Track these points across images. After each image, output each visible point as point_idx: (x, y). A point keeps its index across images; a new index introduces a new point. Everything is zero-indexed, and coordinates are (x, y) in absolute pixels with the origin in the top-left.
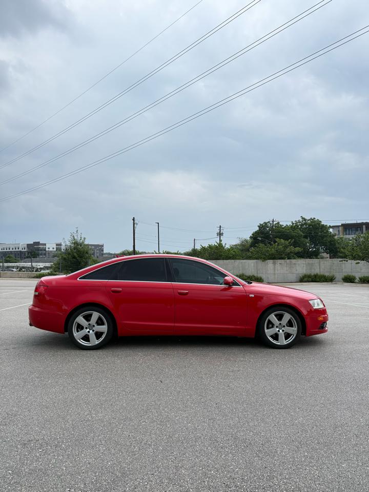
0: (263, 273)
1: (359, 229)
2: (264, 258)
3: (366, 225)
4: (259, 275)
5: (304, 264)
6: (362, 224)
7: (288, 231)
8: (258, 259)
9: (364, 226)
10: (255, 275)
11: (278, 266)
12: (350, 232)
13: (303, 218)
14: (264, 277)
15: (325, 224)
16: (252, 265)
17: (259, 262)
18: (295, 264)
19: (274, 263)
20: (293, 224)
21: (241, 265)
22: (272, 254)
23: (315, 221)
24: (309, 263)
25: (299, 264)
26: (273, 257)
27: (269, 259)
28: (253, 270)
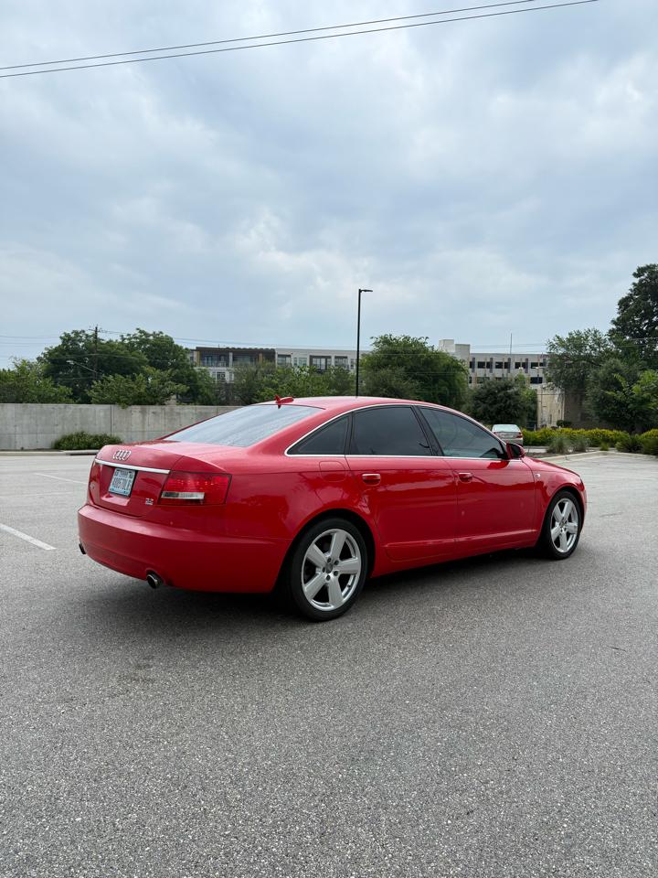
0: (121, 431)
1: (222, 357)
2: (125, 402)
3: (233, 352)
4: (115, 435)
5: (193, 414)
6: (228, 350)
7: (123, 353)
8: (114, 403)
9: (231, 354)
10: (108, 434)
11: (150, 417)
12: (210, 361)
13: (141, 332)
14: (123, 437)
15: (180, 345)
16: (102, 414)
17: (116, 408)
18: (179, 414)
19: (143, 412)
20: (124, 339)
21: (78, 415)
22: (140, 395)
23: (162, 338)
24: (201, 413)
25: (185, 414)
26: (141, 400)
27: (134, 404)
28: (103, 425)
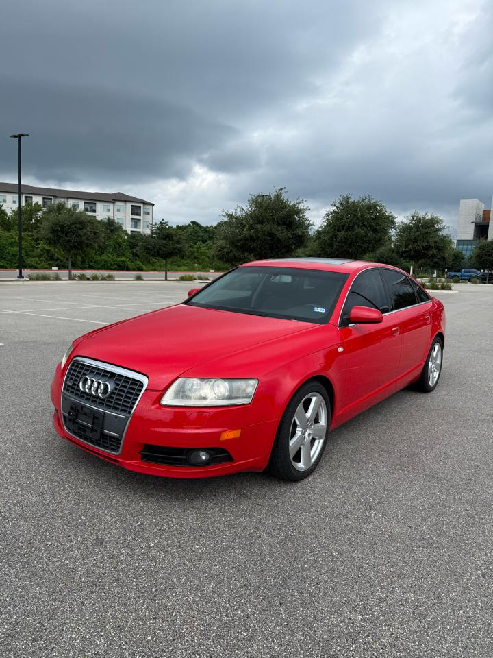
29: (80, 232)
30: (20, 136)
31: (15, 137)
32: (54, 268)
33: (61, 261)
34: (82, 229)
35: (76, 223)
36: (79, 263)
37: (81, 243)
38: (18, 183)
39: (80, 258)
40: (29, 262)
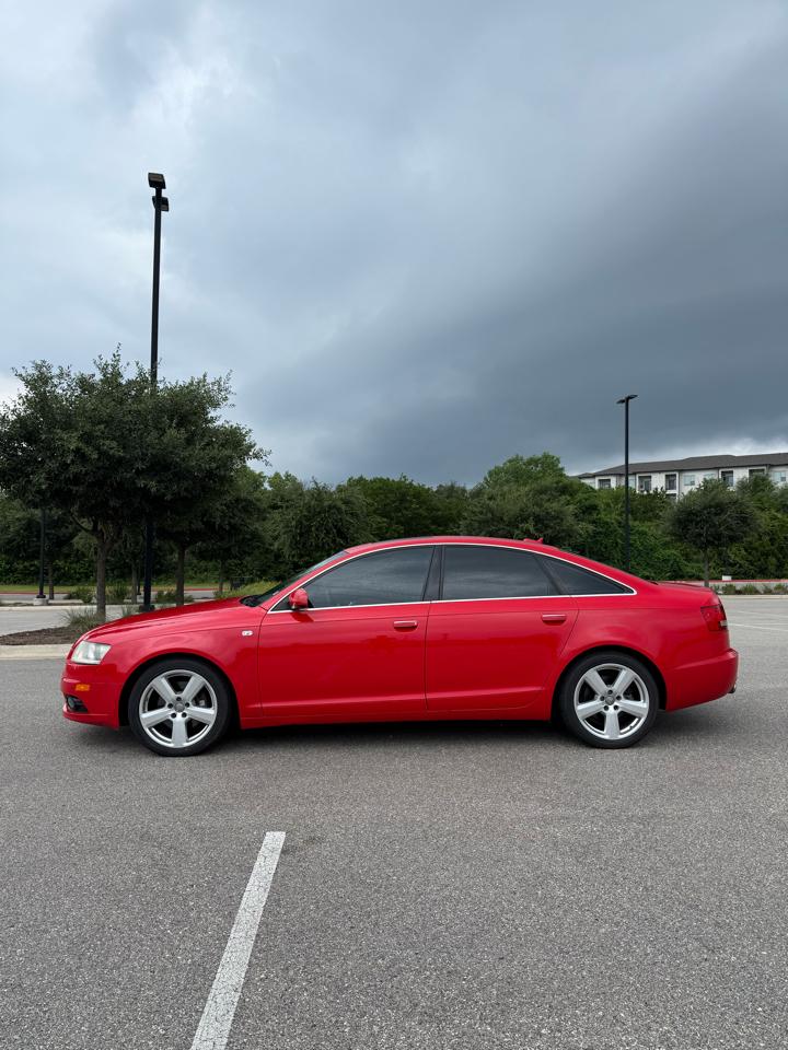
29: (716, 520)
30: (626, 401)
31: (623, 401)
32: (725, 578)
33: (741, 566)
34: (720, 514)
35: (710, 507)
36: (772, 569)
37: (718, 537)
38: (624, 463)
39: (774, 560)
40: (689, 570)
